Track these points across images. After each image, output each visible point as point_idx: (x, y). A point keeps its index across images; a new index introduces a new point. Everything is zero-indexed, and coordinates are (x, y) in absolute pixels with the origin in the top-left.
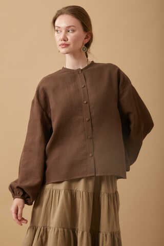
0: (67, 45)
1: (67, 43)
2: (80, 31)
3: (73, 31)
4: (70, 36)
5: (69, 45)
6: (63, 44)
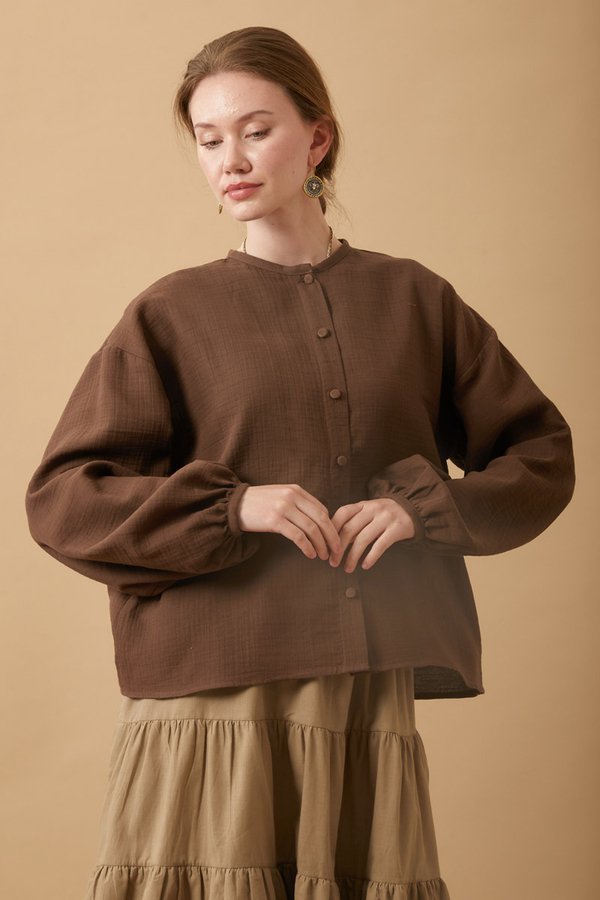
5: (261, 185)
6: (238, 187)
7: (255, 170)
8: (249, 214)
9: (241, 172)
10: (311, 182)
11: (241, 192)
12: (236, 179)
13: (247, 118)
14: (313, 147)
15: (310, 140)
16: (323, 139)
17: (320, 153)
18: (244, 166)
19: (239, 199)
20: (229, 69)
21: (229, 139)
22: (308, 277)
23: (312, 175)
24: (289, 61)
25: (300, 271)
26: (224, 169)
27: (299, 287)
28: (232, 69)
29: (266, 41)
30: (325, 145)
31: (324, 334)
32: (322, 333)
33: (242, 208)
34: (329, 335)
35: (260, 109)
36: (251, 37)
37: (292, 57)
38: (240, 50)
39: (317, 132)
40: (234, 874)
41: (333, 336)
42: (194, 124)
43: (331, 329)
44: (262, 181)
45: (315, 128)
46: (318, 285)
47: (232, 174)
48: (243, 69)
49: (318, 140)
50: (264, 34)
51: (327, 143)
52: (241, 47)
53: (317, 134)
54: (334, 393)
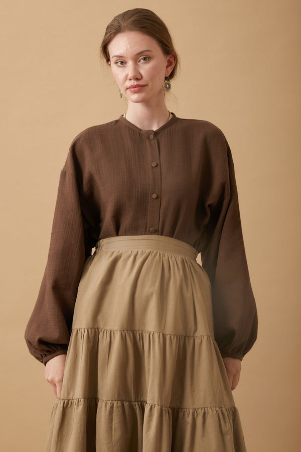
5: (146, 85)
6: (135, 87)
7: (144, 79)
9: (137, 79)
10: (166, 84)
11: (136, 89)
12: (134, 83)
13: (140, 54)
14: (167, 67)
15: (166, 64)
17: (170, 70)
19: (135, 92)
20: (131, 30)
22: (152, 137)
25: (149, 132)
26: (129, 77)
27: (147, 141)
28: (133, 30)
29: (147, 16)
30: (172, 66)
31: (155, 165)
32: (154, 165)
33: (135, 97)
34: (157, 166)
35: (147, 49)
37: (159, 24)
38: (134, 21)
39: (169, 60)
40: (106, 403)
41: (159, 167)
43: (158, 162)
44: (146, 83)
45: (168, 58)
46: (156, 140)
47: (132, 80)
48: (138, 30)
49: (170, 64)
50: (145, 12)
51: (173, 66)
52: (135, 19)
53: (169, 61)
54: (154, 196)
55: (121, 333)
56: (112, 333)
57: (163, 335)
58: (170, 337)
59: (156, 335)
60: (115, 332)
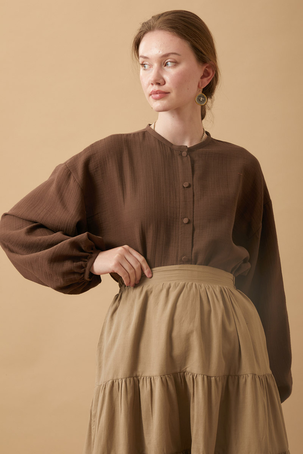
0: (164, 94)
1: (164, 88)
2: (189, 63)
3: (176, 63)
4: (170, 74)
5: (169, 93)
6: (156, 93)
7: (167, 85)
8: (161, 108)
9: (159, 84)
10: (200, 96)
11: (158, 96)
12: (156, 88)
13: (166, 56)
14: (202, 78)
15: (200, 74)
16: (209, 74)
17: (206, 82)
18: (161, 81)
19: (156, 99)
20: (160, 29)
21: (156, 65)
22: (184, 153)
23: (200, 93)
24: (194, 29)
25: (181, 148)
26: (150, 82)
27: (179, 158)
28: (162, 29)
29: (184, 17)
30: (209, 77)
31: (187, 185)
32: (186, 184)
33: (157, 104)
34: (189, 186)
35: (174, 52)
36: (177, 14)
38: (168, 19)
41: (191, 188)
42: (140, 55)
43: (191, 183)
44: (169, 91)
45: (204, 67)
46: (189, 158)
47: (154, 85)
48: (168, 30)
49: (206, 74)
50: (185, 14)
52: (170, 18)
53: (205, 71)
54: (185, 220)
55: (161, 378)
56: (152, 379)
57: (207, 377)
58: (216, 380)
59: (200, 379)
60: (155, 377)
